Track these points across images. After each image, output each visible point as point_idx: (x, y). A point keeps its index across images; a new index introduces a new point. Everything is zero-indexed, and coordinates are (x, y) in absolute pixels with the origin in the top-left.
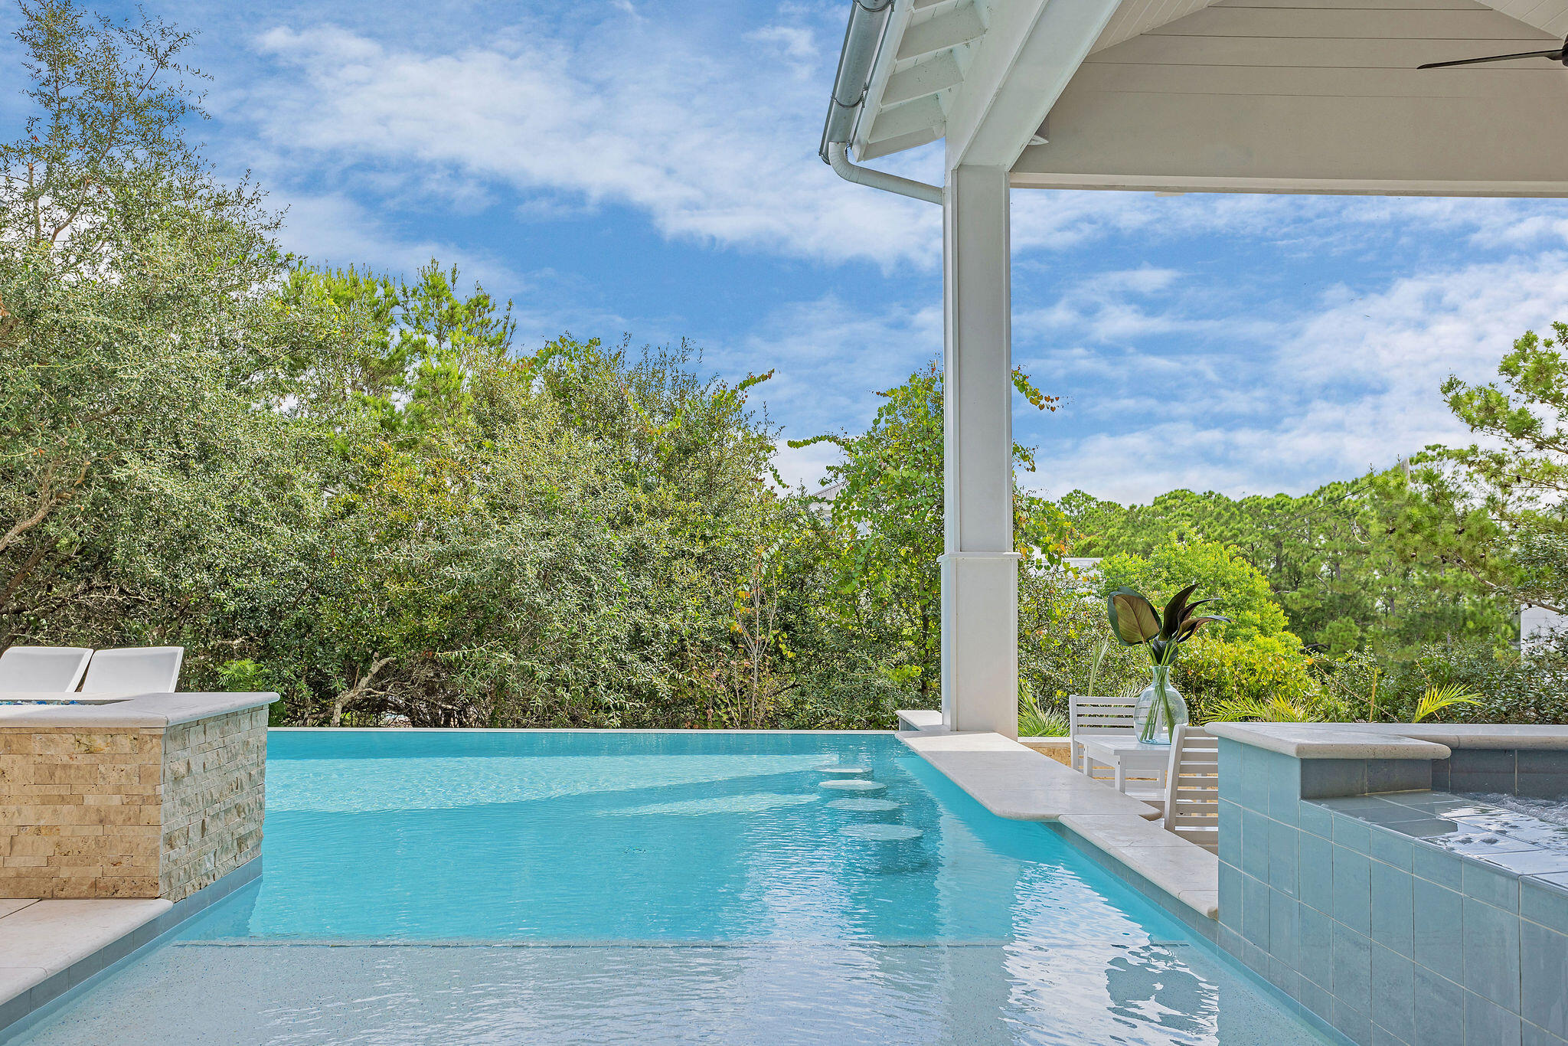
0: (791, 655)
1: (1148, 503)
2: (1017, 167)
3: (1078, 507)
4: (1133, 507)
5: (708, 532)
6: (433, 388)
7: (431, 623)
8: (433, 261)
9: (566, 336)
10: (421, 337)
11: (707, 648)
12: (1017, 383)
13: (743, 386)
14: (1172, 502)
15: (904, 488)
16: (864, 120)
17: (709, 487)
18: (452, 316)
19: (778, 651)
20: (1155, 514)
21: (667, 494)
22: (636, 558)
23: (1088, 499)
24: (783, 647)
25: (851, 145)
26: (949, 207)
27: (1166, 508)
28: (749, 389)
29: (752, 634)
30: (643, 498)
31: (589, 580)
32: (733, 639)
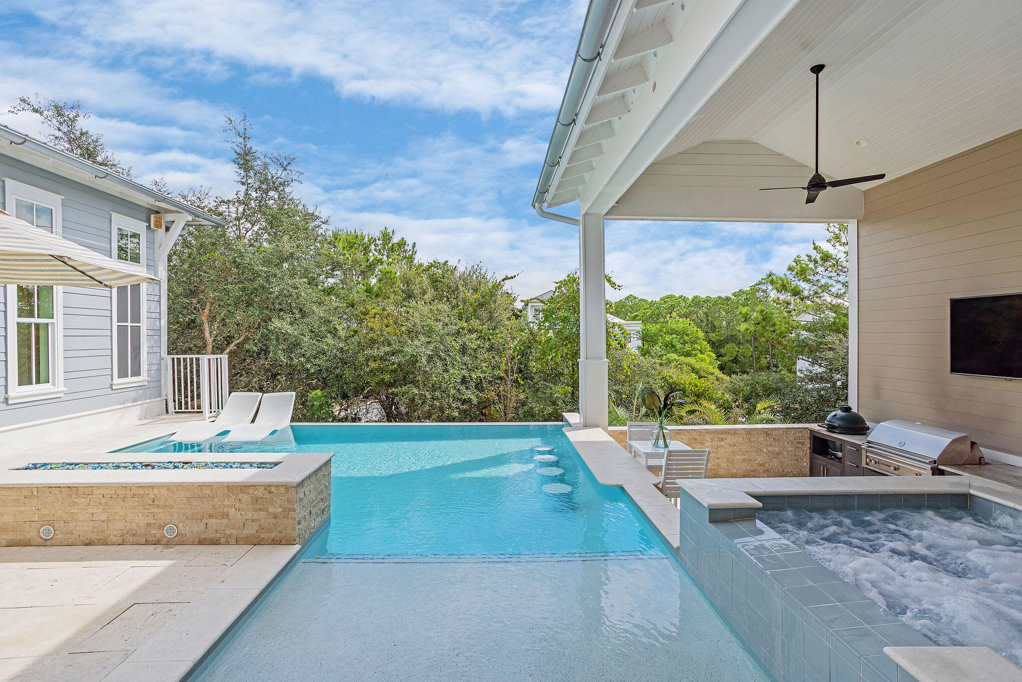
0: (522, 383)
1: (658, 300)
2: (606, 214)
3: (631, 301)
4: (652, 301)
5: (490, 337)
6: (387, 278)
7: (387, 377)
8: (386, 228)
9: (436, 260)
10: (381, 257)
11: (490, 382)
12: (607, 280)
13: (503, 280)
14: (667, 299)
15: (565, 320)
16: (548, 197)
17: (491, 318)
18: (392, 249)
19: (517, 381)
20: (661, 304)
21: (475, 323)
22: (463, 350)
23: (635, 298)
24: (519, 379)
25: (544, 202)
26: (581, 227)
27: (665, 302)
28: (506, 281)
29: (507, 376)
30: (465, 325)
31: (445, 359)
32: (501, 378)
